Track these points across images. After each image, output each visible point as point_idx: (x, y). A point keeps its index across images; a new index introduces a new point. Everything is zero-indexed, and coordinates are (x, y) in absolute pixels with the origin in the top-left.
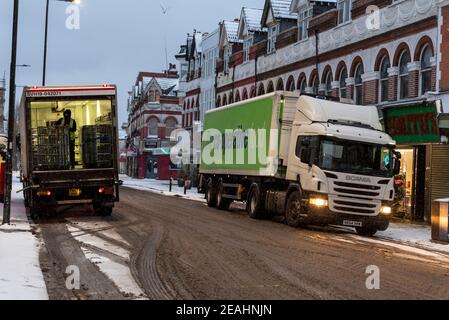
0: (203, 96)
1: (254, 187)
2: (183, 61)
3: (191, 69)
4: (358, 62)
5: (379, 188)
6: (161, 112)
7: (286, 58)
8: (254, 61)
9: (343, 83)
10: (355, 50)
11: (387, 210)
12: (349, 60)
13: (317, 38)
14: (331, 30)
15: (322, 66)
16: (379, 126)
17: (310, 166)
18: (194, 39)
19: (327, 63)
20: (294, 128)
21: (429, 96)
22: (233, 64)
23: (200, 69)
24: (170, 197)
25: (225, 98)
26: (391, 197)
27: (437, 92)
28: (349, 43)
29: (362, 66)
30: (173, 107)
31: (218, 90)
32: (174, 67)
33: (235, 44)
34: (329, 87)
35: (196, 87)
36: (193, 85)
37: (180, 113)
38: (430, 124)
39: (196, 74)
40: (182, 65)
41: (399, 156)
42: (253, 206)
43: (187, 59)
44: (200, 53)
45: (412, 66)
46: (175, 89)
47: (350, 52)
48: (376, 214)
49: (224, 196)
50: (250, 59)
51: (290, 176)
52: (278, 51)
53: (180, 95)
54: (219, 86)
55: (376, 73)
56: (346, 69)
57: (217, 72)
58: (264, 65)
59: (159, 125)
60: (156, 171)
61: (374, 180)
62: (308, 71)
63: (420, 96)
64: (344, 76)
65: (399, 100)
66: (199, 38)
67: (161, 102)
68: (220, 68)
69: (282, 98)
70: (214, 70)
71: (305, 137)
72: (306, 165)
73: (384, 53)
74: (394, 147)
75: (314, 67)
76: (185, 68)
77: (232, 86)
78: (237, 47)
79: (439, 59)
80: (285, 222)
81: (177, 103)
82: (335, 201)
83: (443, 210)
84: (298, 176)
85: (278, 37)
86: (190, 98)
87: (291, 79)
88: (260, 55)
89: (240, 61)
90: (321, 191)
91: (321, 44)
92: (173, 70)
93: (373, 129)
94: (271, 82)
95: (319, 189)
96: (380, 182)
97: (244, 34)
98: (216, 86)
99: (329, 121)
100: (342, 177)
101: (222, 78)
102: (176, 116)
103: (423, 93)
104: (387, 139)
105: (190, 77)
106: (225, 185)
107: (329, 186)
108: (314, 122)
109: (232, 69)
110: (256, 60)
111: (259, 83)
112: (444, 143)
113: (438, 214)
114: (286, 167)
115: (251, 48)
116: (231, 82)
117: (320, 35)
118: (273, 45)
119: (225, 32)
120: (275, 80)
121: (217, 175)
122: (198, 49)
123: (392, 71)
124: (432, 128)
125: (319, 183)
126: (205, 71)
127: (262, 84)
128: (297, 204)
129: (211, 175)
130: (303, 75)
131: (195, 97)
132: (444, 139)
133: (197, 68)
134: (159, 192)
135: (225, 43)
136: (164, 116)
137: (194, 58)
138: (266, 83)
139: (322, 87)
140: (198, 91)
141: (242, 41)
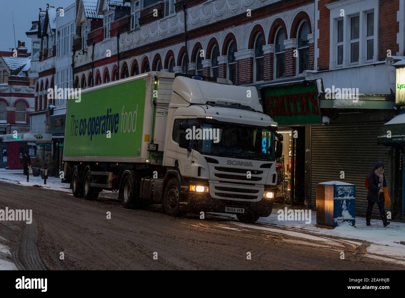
0: (58, 77)
1: (127, 174)
2: (36, 38)
3: (45, 47)
4: (230, 39)
5: (261, 172)
6: (10, 95)
7: (152, 35)
8: (115, 38)
9: (215, 62)
10: (227, 27)
11: (270, 195)
12: (220, 37)
13: (186, 14)
14: (201, 5)
15: (191, 44)
16: (260, 108)
17: (190, 151)
18: (47, 15)
19: (197, 40)
20: (170, 111)
21: (307, 75)
22: (92, 41)
23: (54, 47)
24: (29, 188)
25: (83, 79)
26: (274, 182)
27: (315, 71)
28: (220, 19)
29: (235, 43)
30: (23, 89)
31: (76, 70)
32: (23, 44)
33: (94, 19)
34: (199, 66)
35: (50, 67)
36: (47, 64)
37: (32, 96)
38: (310, 104)
39: (50, 53)
40: (34, 42)
41: (281, 137)
42: (126, 195)
43: (39, 37)
44: (54, 30)
45: (289, 43)
46: (26, 69)
47: (222, 29)
48: (259, 199)
49: (93, 184)
50: (112, 36)
51: (168, 161)
52: (143, 28)
53: (32, 76)
54: (77, 65)
55: (250, 51)
56: (217, 47)
57: (74, 51)
58: (127, 43)
59: (9, 109)
60: (5, 159)
61: (257, 164)
62: (176, 49)
63: (298, 75)
64: (216, 54)
65: (275, 79)
66: (52, 13)
67: (10, 83)
68: (77, 46)
69: (156, 79)
70: (70, 48)
71: (183, 120)
72: (185, 150)
73: (258, 29)
74: (276, 129)
75: (183, 44)
76: (38, 46)
77: (92, 65)
78: (96, 23)
79: (317, 36)
80: (163, 211)
81: (28, 84)
82: (217, 188)
83: (329, 193)
84: (176, 162)
85: (142, 12)
86: (44, 79)
87: (158, 57)
88: (123, 32)
89: (100, 38)
90: (201, 177)
91: (190, 20)
92: (22, 48)
93: (253, 110)
94: (136, 61)
95: (199, 175)
96: (262, 166)
97: (104, 8)
98: (73, 65)
99: (207, 103)
100: (223, 162)
101: (80, 57)
102: (28, 99)
103: (301, 72)
104: (268, 121)
105: (44, 56)
106: (93, 173)
107: (210, 171)
108: (192, 104)
109: (91, 47)
110: (118, 37)
111: (121, 62)
112: (326, 123)
113: (323, 198)
114: (162, 153)
115: (112, 24)
116: (90, 61)
117: (189, 10)
118: (136, 21)
119: (82, 6)
120: (139, 59)
121: (84, 162)
122: (52, 25)
123: (267, 49)
124: (313, 108)
125: (199, 168)
126: (60, 49)
127: (125, 63)
128: (176, 191)
129: (77, 163)
130: (170, 53)
131: (50, 77)
132: (325, 119)
133: (50, 47)
134: (16, 183)
135: (83, 19)
136: (13, 99)
137: (47, 36)
138: (129, 62)
139: (191, 66)
140: (52, 71)
141: (101, 16)
